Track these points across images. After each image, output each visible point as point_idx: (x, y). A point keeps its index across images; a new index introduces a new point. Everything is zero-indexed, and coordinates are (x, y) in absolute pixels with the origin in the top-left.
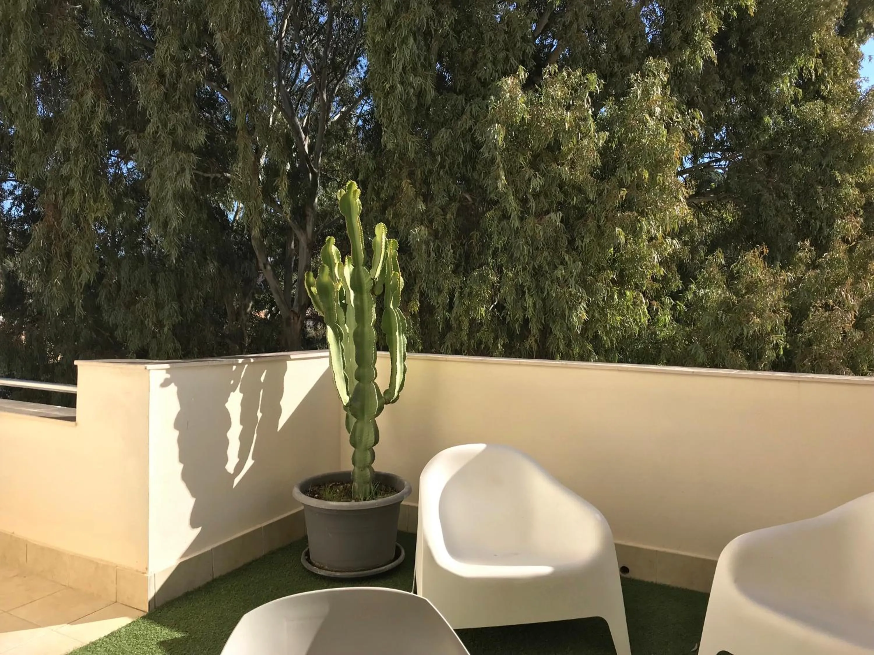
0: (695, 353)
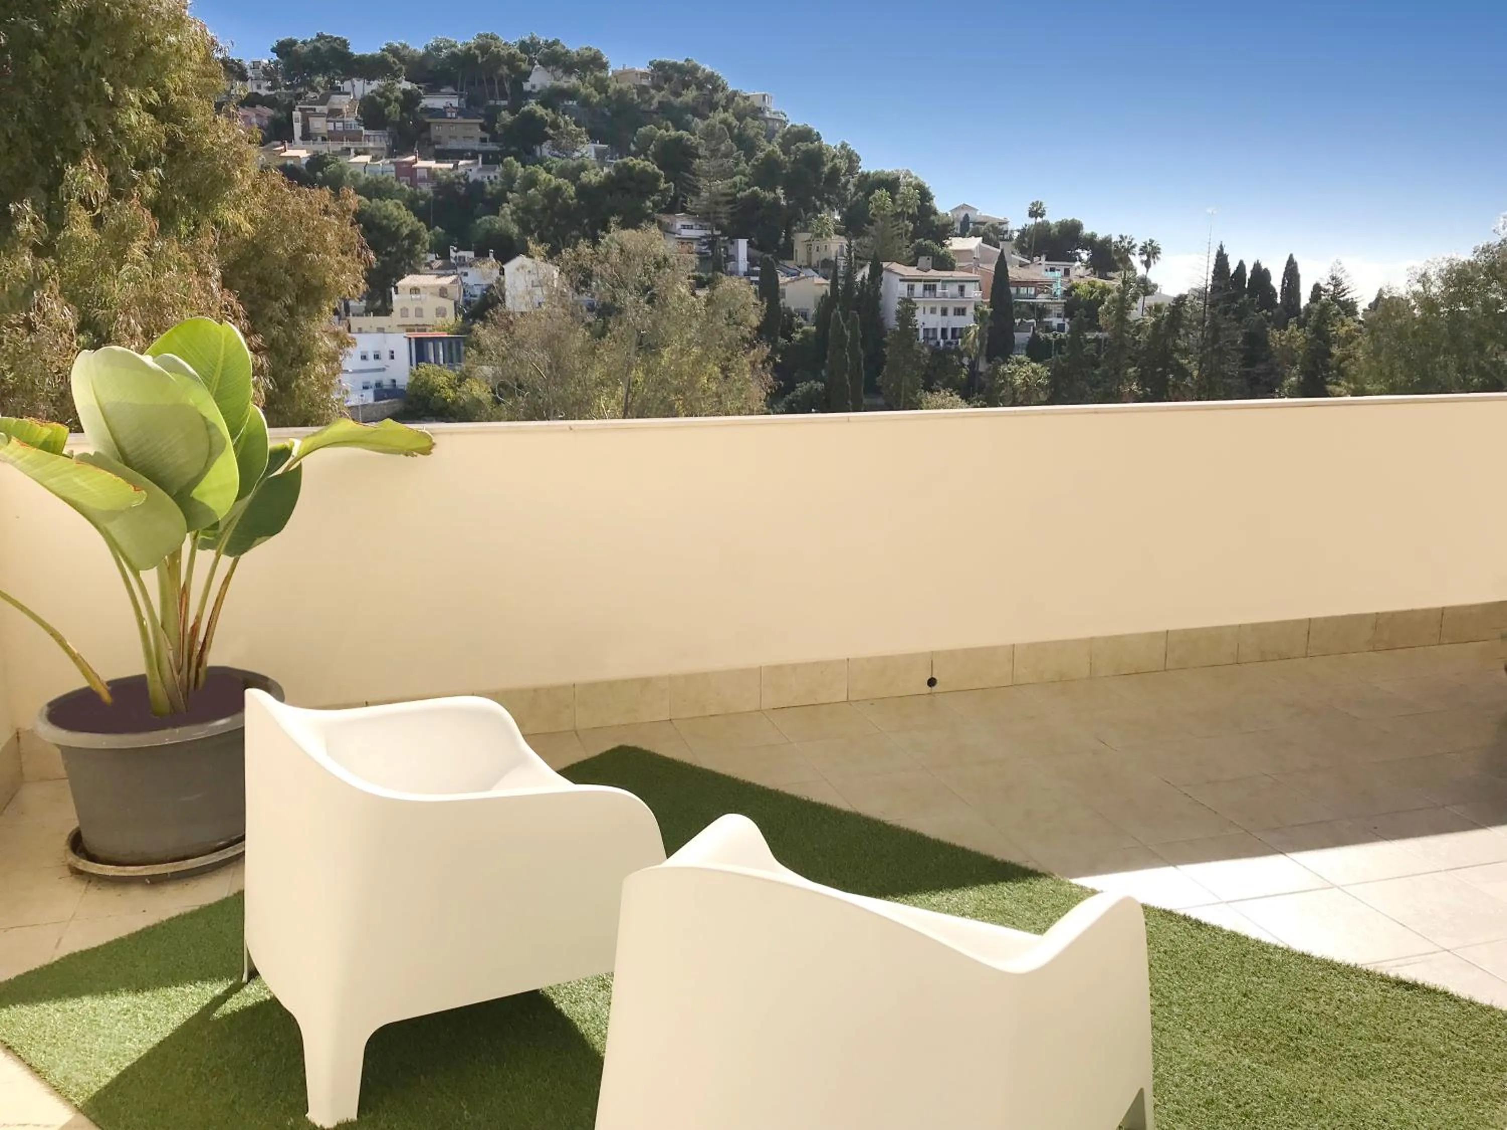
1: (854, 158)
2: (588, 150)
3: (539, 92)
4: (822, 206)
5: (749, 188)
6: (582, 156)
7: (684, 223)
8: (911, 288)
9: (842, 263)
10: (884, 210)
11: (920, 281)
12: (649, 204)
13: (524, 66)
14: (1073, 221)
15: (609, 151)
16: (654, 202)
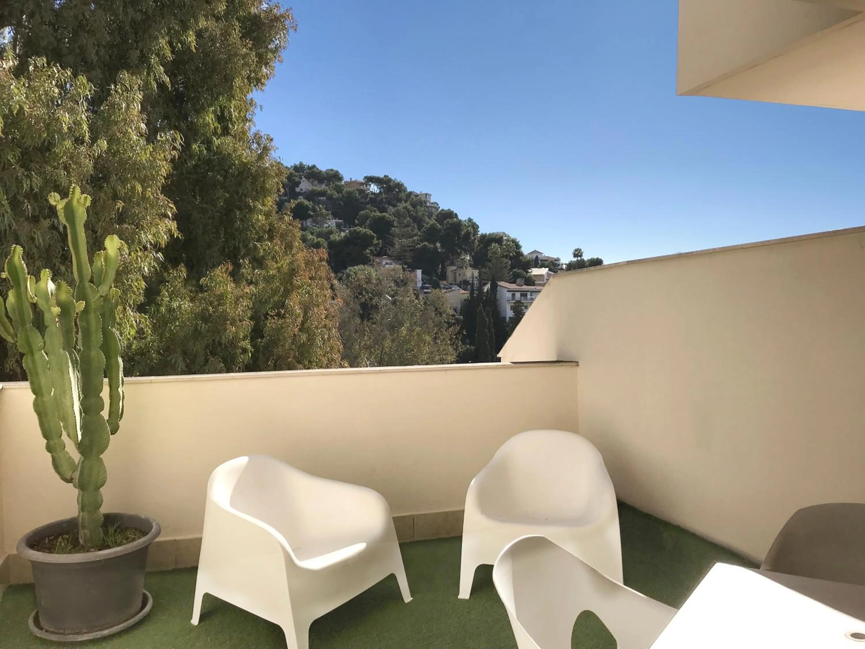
0: (175, 362)
1: (476, 226)
2: (332, 223)
3: (305, 192)
4: (461, 252)
5: (423, 243)
6: (329, 226)
7: (387, 261)
8: (513, 295)
9: (476, 282)
10: (496, 254)
11: (519, 291)
12: (368, 251)
13: (297, 179)
14: (597, 258)
15: (343, 223)
16: (370, 250)
